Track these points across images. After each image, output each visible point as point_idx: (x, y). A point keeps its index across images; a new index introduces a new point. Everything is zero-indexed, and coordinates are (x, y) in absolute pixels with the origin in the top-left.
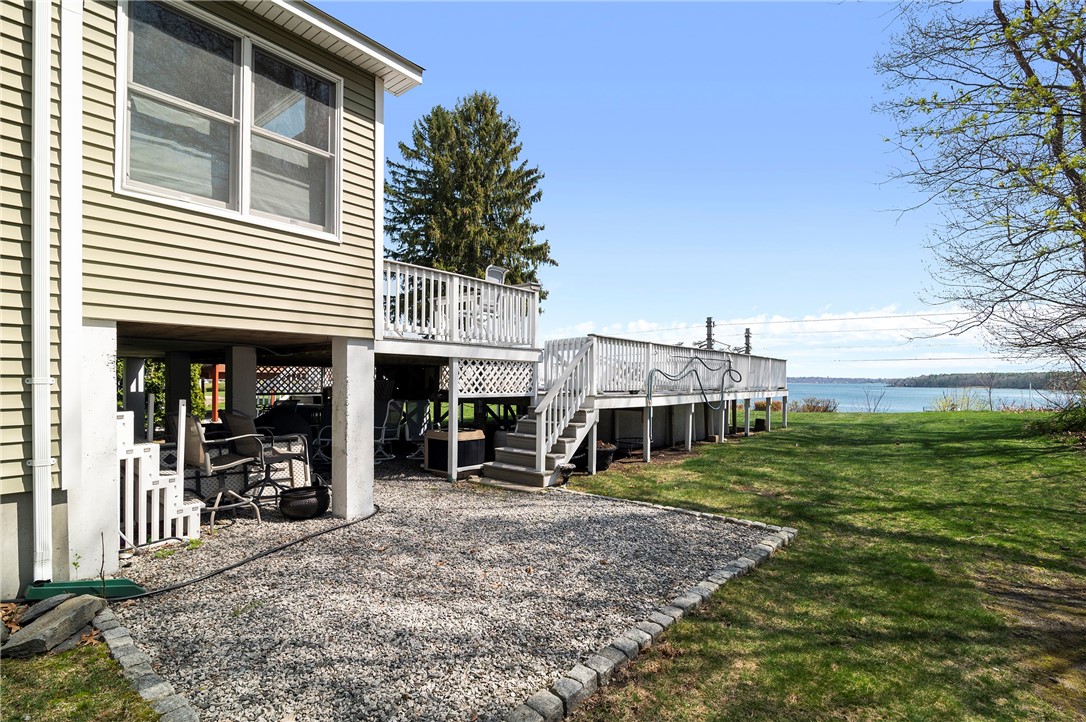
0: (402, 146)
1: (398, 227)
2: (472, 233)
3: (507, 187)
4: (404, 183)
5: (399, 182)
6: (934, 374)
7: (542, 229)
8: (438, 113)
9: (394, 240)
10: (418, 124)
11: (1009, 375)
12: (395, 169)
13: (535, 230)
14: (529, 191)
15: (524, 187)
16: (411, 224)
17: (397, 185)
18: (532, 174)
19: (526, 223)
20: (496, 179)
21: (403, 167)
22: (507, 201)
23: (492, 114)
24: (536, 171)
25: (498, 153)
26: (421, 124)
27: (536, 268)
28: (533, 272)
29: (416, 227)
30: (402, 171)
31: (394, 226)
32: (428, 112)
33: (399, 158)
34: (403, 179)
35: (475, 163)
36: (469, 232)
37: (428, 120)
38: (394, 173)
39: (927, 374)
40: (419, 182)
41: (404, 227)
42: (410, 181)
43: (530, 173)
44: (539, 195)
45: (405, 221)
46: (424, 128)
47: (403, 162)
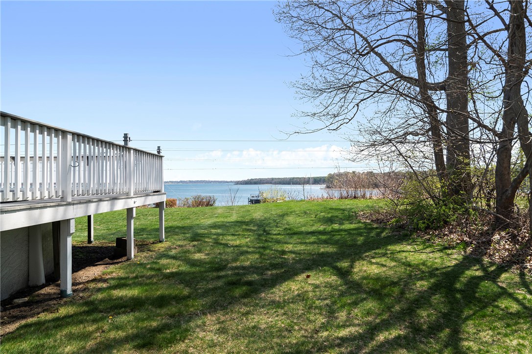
6: (253, 178)
11: (278, 179)
39: (250, 179)
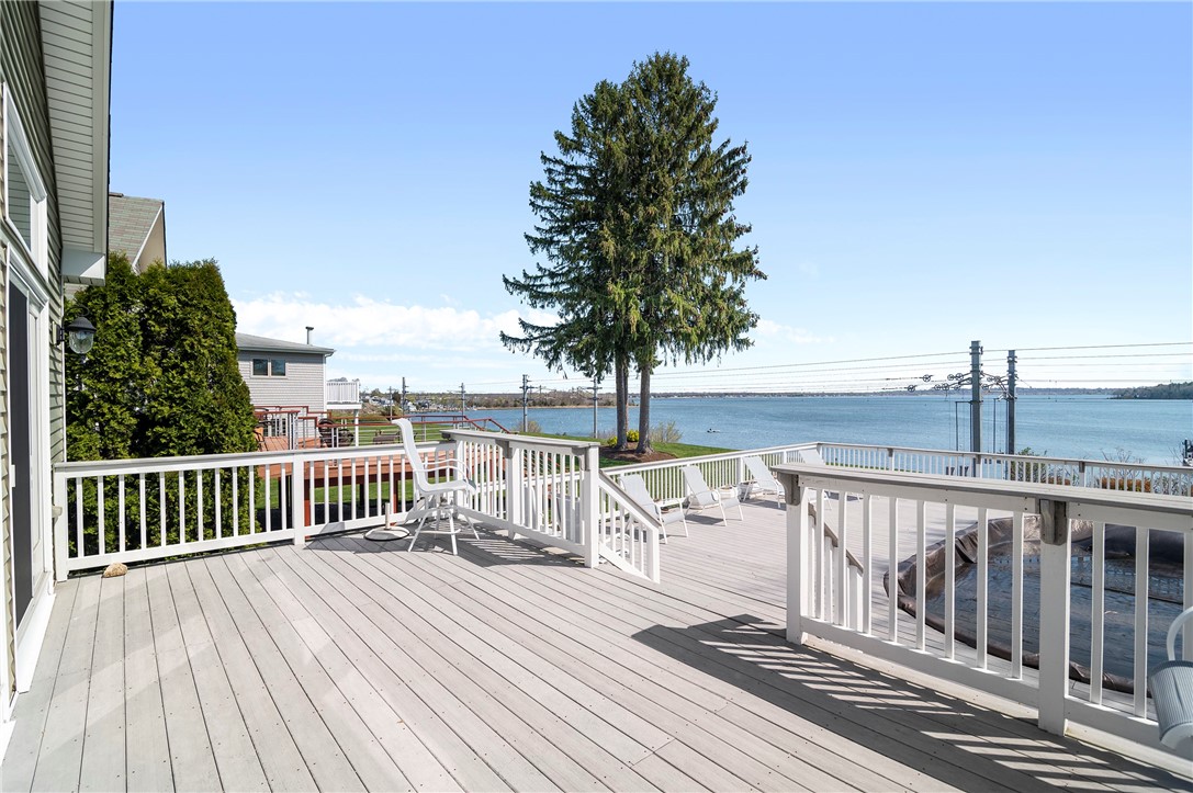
0: (559, 136)
1: (555, 239)
2: (659, 241)
3: (704, 176)
4: (562, 183)
5: (556, 182)
7: (748, 230)
8: (603, 88)
9: (551, 257)
10: (578, 105)
12: (551, 166)
13: (740, 231)
14: (735, 179)
15: (727, 174)
16: (573, 234)
17: (554, 187)
18: (738, 154)
19: (729, 222)
20: (687, 166)
21: (560, 162)
22: (703, 194)
23: (681, 80)
24: (743, 149)
25: (690, 130)
26: (583, 106)
27: (743, 286)
28: (739, 292)
29: (578, 239)
30: (559, 168)
31: (552, 238)
32: (591, 92)
33: (555, 151)
34: (561, 178)
35: (661, 147)
36: (656, 240)
37: (590, 100)
38: (550, 171)
40: (581, 179)
41: (564, 239)
42: (569, 181)
43: (735, 152)
44: (743, 185)
45: (564, 230)
46: (585, 110)
47: (560, 156)
